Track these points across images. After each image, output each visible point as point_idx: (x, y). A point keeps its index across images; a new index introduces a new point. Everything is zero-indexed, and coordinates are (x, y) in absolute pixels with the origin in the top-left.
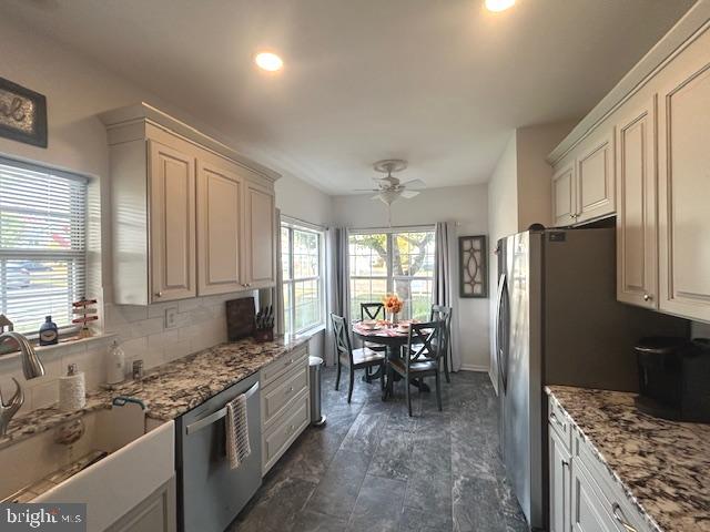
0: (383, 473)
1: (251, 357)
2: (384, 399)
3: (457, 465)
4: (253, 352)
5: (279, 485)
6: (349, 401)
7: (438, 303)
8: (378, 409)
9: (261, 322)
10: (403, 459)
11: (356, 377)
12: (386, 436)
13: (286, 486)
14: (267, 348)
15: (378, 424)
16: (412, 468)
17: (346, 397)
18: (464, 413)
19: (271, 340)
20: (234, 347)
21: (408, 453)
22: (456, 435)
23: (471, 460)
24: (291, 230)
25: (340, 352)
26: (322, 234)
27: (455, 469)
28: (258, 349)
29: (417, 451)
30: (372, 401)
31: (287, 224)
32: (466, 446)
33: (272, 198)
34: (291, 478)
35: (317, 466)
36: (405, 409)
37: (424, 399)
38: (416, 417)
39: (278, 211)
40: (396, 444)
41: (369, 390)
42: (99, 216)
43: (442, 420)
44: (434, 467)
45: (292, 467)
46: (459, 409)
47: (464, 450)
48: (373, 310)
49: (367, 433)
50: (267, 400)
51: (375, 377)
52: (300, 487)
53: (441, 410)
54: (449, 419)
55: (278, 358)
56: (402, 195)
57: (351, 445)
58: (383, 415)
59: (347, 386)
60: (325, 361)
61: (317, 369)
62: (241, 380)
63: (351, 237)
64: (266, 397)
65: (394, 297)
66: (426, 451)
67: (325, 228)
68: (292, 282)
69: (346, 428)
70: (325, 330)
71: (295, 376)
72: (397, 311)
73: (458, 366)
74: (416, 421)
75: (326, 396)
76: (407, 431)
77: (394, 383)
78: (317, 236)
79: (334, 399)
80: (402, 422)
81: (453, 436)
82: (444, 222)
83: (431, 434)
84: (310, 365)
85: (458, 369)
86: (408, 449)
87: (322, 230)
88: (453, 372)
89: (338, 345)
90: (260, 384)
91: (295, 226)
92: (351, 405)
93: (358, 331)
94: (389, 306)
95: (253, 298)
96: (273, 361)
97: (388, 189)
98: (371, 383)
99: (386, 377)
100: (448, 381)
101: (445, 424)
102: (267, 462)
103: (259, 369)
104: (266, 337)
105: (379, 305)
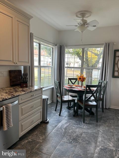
0: (68, 142)
1: (16, 91)
2: (74, 116)
3: (99, 142)
4: (18, 90)
5: (26, 141)
6: (60, 115)
7: (102, 80)
8: (71, 119)
10: (77, 138)
11: (63, 107)
12: (72, 129)
13: (29, 142)
14: (24, 89)
15: (70, 124)
16: (80, 141)
17: (59, 114)
18: (107, 124)
19: (27, 87)
20: (12, 88)
21: (80, 136)
22: (102, 132)
23: (106, 141)
24: (40, 44)
25: (57, 96)
26: (54, 47)
27: (98, 144)
28: (21, 89)
29: (84, 135)
30: (69, 116)
31: (38, 42)
32: (105, 136)
33: (28, 27)
34: (31, 139)
35: (42, 137)
36: (82, 120)
37: (91, 117)
38: (86, 123)
39: (32, 35)
40: (75, 132)
41: (69, 112)
43: (97, 126)
44: (89, 142)
45: (33, 135)
46: (105, 122)
47: (104, 137)
48: (73, 81)
49: (64, 127)
50: (22, 109)
51: (72, 107)
52: (34, 143)
53: (97, 122)
54: (100, 125)
55: (28, 93)
56: (88, 28)
57: (57, 130)
58: (73, 121)
59: (60, 109)
60: (53, 100)
61: (46, 100)
62: (10, 99)
63: (66, 50)
64: (22, 107)
65: (82, 76)
66: (87, 136)
67: (55, 45)
68: (40, 67)
69: (57, 124)
70: (53, 88)
71: (36, 102)
72: (83, 81)
73: (108, 106)
74: (86, 125)
75: (51, 113)
76: (81, 128)
77: (79, 110)
78: (52, 49)
79: (54, 114)
80: (79, 124)
81: (100, 132)
82: (108, 43)
83: (91, 130)
84: (43, 98)
85: (109, 108)
86: (80, 134)
87: (54, 46)
88: (106, 109)
89: (57, 93)
90: (19, 102)
91: (41, 43)
92: (61, 117)
93: (65, 88)
94: (80, 79)
95: (21, 70)
96: (25, 94)
97: (82, 25)
98: (70, 109)
99: (76, 108)
100: (103, 112)
101: (98, 127)
102: (21, 132)
103: (19, 96)
104: (25, 85)
105: (76, 79)
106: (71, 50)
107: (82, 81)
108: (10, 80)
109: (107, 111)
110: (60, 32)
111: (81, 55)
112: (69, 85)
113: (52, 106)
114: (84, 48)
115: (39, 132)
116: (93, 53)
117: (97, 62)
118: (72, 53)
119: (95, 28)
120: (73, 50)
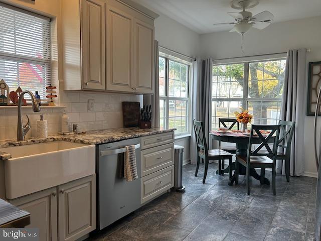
1: (136, 131)
2: (231, 184)
3: (277, 222)
5: (151, 212)
6: (204, 182)
8: (224, 189)
9: (143, 114)
10: (236, 213)
11: (209, 171)
12: (227, 202)
13: (156, 213)
14: (147, 130)
15: (222, 195)
16: (241, 218)
17: (202, 180)
18: (295, 199)
22: (283, 208)
23: (289, 221)
24: (167, 60)
25: (198, 148)
26: (191, 64)
27: (274, 223)
30: (222, 184)
31: (164, 54)
32: (288, 215)
34: (158, 210)
35: (176, 208)
36: (246, 190)
37: (263, 188)
38: (254, 196)
39: (156, 43)
41: (220, 179)
42: (57, 40)
43: (274, 200)
44: (258, 220)
45: (160, 206)
46: (290, 196)
47: (286, 216)
48: (229, 124)
49: (213, 199)
50: (145, 158)
51: (226, 171)
52: (164, 214)
53: (275, 194)
54: (280, 200)
55: (153, 134)
56: (254, 26)
57: (200, 202)
58: (228, 192)
59: (203, 175)
60: (190, 161)
61: (180, 152)
62: (130, 138)
63: (214, 68)
64: (145, 156)
65: (245, 112)
66: (255, 212)
67: (193, 60)
68: (167, 99)
69: (199, 194)
70: (190, 137)
71: (164, 151)
72: (247, 122)
73: (300, 172)
74: (252, 198)
75: (188, 178)
76: (243, 201)
77: (239, 175)
78: (187, 67)
79: (193, 180)
80: (241, 197)
81: (280, 208)
82: (295, 50)
83: (262, 206)
84: (175, 148)
85: (300, 175)
86: (241, 210)
87: (191, 61)
88: (294, 176)
89: (198, 143)
90: (141, 146)
91: (170, 56)
92: (205, 185)
93: (213, 133)
94: (241, 118)
95: (139, 103)
96: (150, 135)
97: (242, 21)
98: (223, 175)
99: (233, 172)
100: (288, 181)
101: (276, 202)
102: (144, 197)
103: (141, 136)
104: (146, 125)
105: (234, 121)
106: (223, 68)
107: (245, 123)
108: (124, 116)
109: (297, 180)
110: (202, 37)
111: (242, 77)
112: (220, 129)
113: (188, 170)
114: (249, 62)
115: (170, 203)
116: (268, 72)
117: (276, 90)
118: (226, 75)
119: (268, 24)
120: (227, 68)
